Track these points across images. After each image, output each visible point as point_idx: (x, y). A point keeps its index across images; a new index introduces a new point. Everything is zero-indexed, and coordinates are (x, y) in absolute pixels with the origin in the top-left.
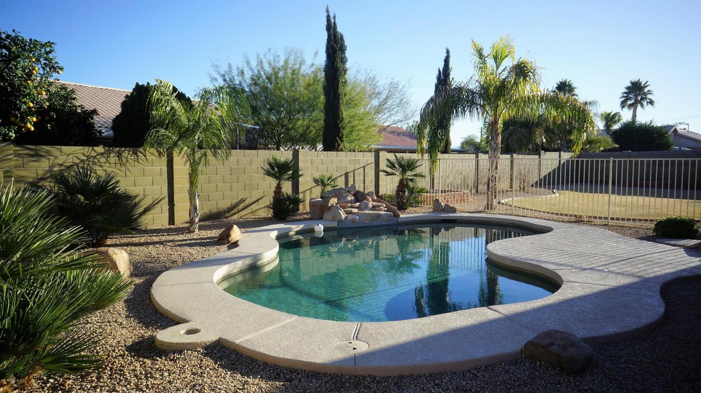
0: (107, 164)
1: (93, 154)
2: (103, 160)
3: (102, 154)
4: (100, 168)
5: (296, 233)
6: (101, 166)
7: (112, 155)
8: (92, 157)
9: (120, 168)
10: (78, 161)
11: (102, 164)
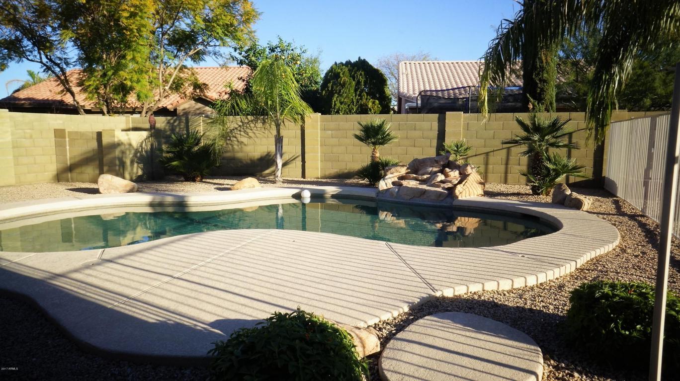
0: (255, 128)
1: (246, 121)
2: (252, 125)
3: (252, 121)
4: (251, 131)
5: (331, 196)
6: (251, 130)
7: (259, 121)
8: (246, 123)
9: (264, 131)
10: (237, 126)
11: (252, 128)
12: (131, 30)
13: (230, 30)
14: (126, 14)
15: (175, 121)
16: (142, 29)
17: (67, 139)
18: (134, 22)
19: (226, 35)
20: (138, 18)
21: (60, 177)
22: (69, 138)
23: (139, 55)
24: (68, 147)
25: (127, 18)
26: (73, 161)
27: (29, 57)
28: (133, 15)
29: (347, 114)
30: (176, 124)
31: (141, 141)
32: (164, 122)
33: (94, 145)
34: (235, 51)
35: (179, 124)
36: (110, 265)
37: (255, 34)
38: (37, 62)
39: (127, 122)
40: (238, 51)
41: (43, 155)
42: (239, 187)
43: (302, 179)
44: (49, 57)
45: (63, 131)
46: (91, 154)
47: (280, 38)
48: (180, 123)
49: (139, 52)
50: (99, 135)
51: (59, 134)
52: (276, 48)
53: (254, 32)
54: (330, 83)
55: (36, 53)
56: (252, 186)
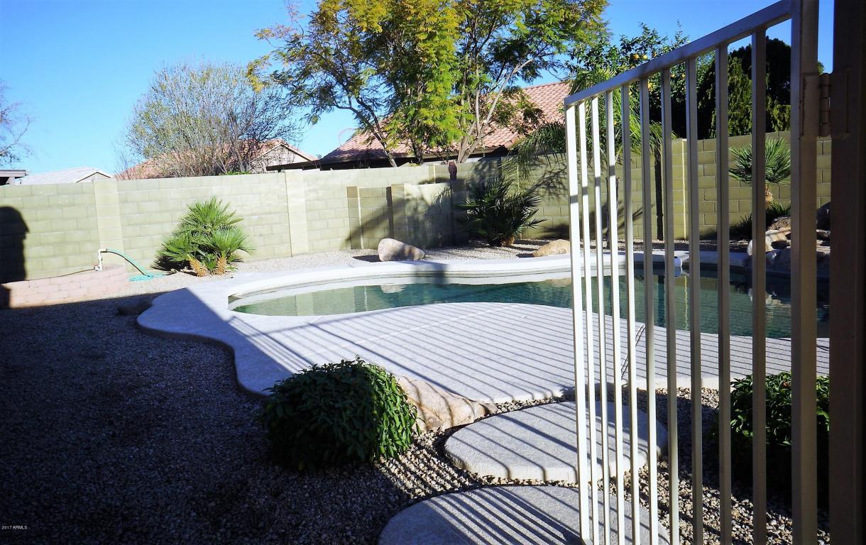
12: (428, 56)
13: (568, 28)
14: (423, 37)
15: (484, 167)
16: (441, 52)
17: (359, 198)
18: (432, 46)
19: (562, 37)
20: (437, 39)
21: (353, 239)
22: (360, 196)
23: (442, 85)
24: (360, 208)
25: (424, 41)
26: (365, 221)
27: (339, 104)
28: (431, 36)
29: (738, 134)
30: (485, 170)
31: (437, 195)
32: (471, 169)
33: (384, 201)
34: (573, 58)
35: (490, 170)
36: (313, 329)
37: (607, 27)
38: (346, 108)
39: (431, 172)
40: (576, 59)
41: (336, 218)
42: (544, 253)
43: (658, 241)
44: (360, 100)
45: (354, 188)
46: (381, 212)
47: (644, 28)
48: (490, 168)
49: (442, 81)
50: (389, 189)
51: (352, 192)
52: (633, 44)
53: (606, 24)
54: (710, 88)
55: (346, 98)
56: (561, 251)
